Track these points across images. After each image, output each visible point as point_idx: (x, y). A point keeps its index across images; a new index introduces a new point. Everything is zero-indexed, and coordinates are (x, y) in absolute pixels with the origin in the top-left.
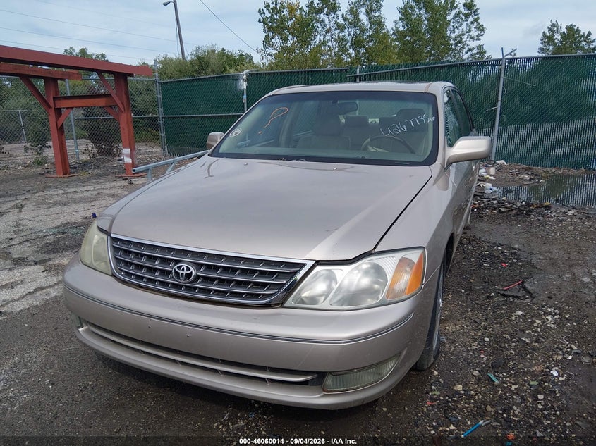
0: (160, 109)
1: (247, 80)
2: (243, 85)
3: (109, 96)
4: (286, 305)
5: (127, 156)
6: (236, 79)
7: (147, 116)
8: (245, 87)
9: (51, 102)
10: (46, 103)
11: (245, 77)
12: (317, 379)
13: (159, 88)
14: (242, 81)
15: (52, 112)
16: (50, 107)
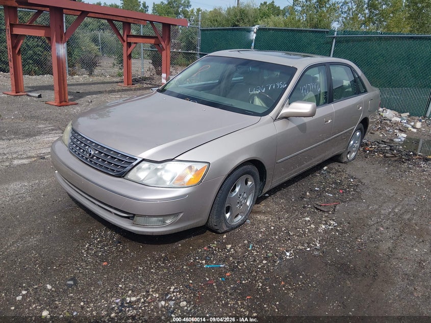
0: (198, 48)
1: (256, 33)
2: (253, 36)
3: (157, 37)
4: (125, 177)
5: (164, 78)
6: (249, 31)
7: (190, 52)
8: (254, 38)
9: (125, 38)
10: (122, 38)
11: (255, 30)
12: (131, 217)
13: (200, 32)
14: (253, 32)
15: (125, 44)
16: (124, 41)
